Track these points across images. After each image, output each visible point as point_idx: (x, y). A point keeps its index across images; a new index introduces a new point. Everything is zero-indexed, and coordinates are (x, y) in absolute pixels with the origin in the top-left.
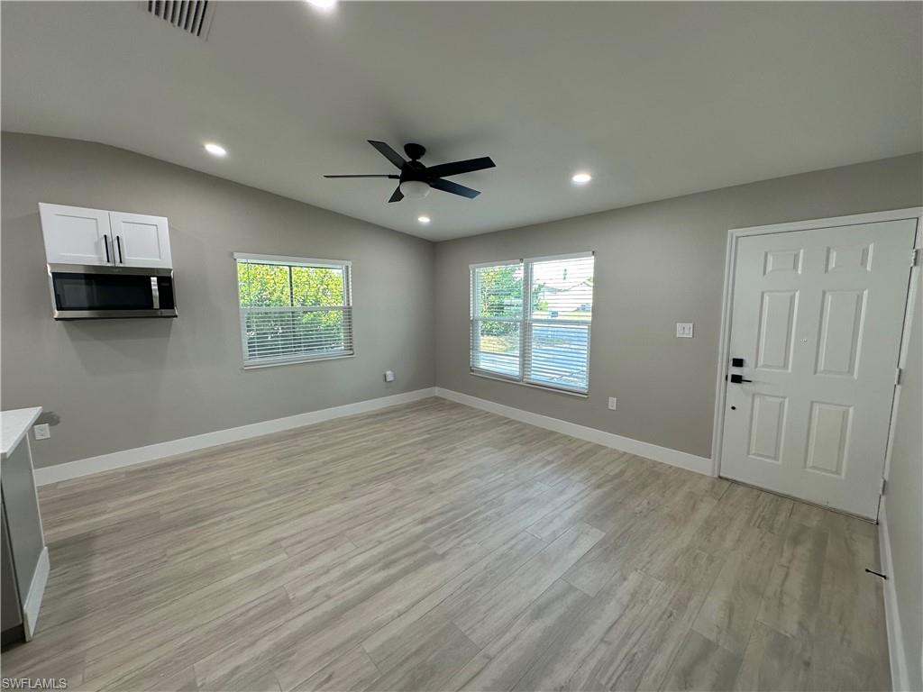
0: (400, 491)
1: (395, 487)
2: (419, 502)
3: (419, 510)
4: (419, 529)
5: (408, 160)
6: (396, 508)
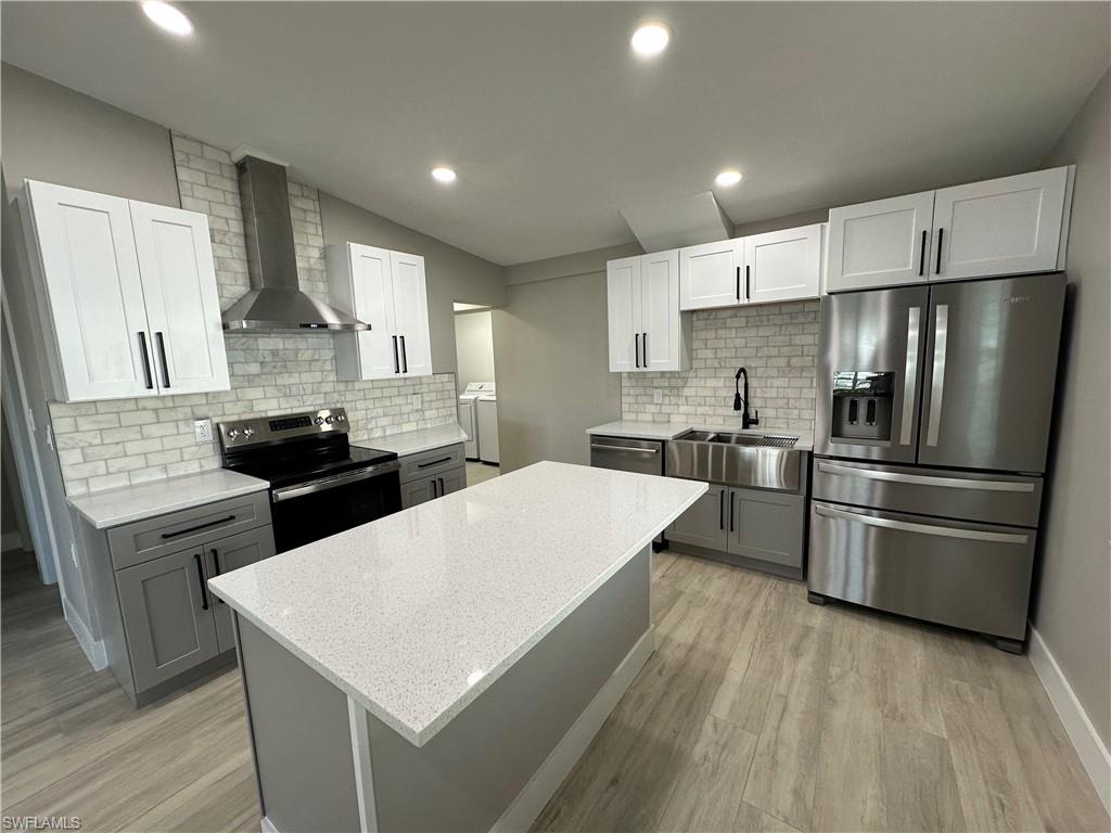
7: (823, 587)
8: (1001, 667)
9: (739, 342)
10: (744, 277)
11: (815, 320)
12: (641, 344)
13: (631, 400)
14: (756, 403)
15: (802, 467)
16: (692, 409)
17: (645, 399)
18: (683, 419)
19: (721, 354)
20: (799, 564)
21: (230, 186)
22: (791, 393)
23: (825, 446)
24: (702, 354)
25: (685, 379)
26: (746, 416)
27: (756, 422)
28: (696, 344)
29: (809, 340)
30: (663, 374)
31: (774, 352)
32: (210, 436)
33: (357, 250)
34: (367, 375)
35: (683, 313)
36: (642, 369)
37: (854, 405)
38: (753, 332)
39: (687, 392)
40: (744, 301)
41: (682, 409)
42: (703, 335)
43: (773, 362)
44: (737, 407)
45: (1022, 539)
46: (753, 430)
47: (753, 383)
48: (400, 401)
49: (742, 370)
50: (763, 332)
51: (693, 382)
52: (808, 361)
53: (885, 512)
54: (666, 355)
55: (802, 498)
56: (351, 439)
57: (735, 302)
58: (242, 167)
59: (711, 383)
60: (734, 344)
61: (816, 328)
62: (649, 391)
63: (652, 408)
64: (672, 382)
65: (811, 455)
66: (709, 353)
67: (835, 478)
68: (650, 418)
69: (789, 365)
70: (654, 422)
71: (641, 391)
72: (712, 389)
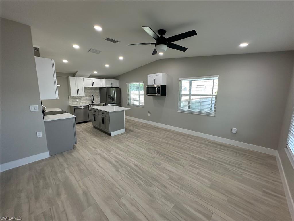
5: (160, 36)
9: (89, 92)
10: (93, 83)
12: (78, 91)
13: (71, 101)
16: (83, 102)
17: (74, 101)
18: (82, 103)
19: (87, 93)
25: (82, 97)
26: (92, 102)
35: (84, 87)
36: (78, 95)
38: (91, 90)
39: (82, 99)
40: (93, 86)
41: (82, 102)
42: (86, 90)
44: (92, 100)
46: (94, 103)
49: (92, 96)
54: (82, 93)
59: (86, 97)
62: (75, 99)
63: (76, 102)
64: (80, 98)
68: (75, 104)
69: (96, 95)
70: (76, 104)
71: (73, 99)
72: (87, 98)
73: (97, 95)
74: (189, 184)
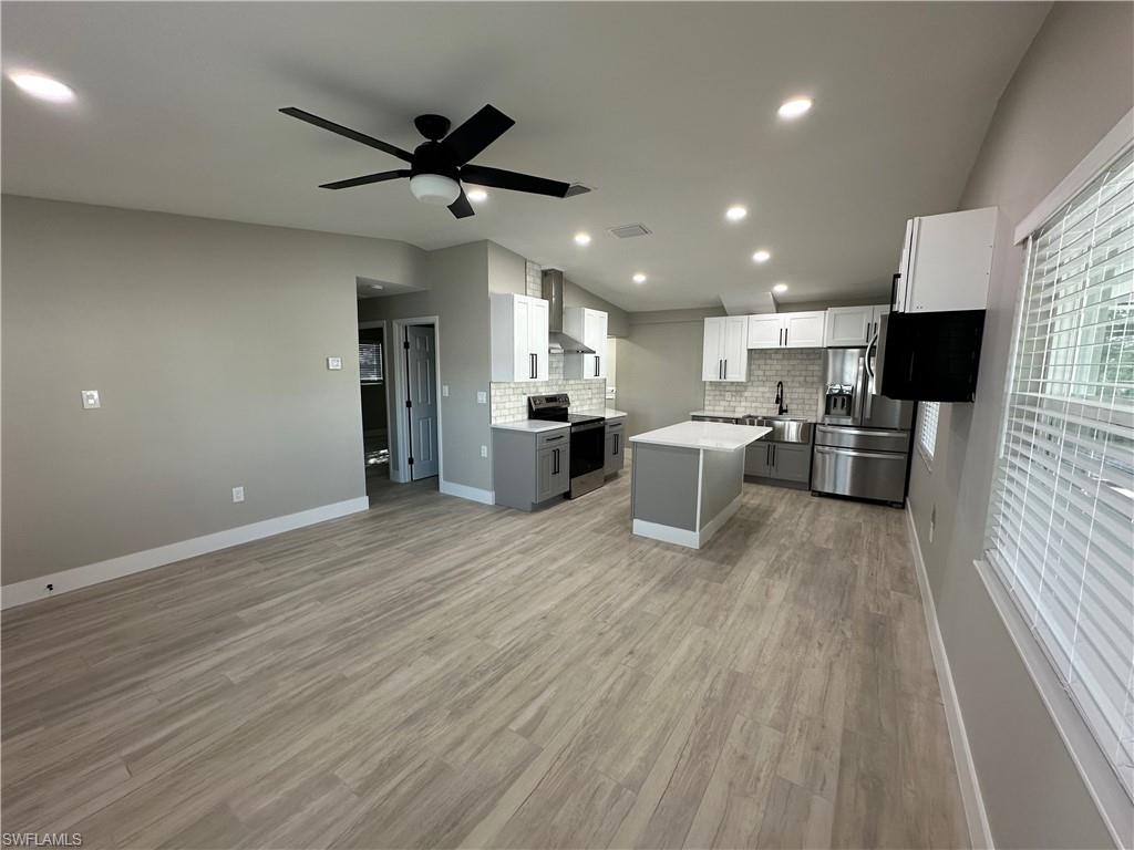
0: (478, 637)
1: (487, 641)
2: (448, 623)
3: (445, 614)
4: (442, 597)
6: (474, 613)
7: (823, 488)
8: (892, 513)
9: (779, 367)
10: (784, 334)
11: (820, 358)
12: (723, 366)
13: (710, 398)
14: (786, 401)
15: (809, 431)
16: (748, 404)
17: (720, 398)
18: (743, 409)
19: (767, 373)
20: (807, 481)
21: (539, 281)
22: (807, 396)
23: (823, 418)
24: (756, 373)
25: (746, 387)
26: (781, 407)
27: (786, 411)
28: (753, 367)
29: (817, 368)
30: (732, 383)
31: (798, 373)
32: (525, 403)
33: (588, 311)
34: (585, 377)
35: (749, 351)
36: (723, 380)
37: (836, 400)
38: (786, 362)
39: (746, 394)
40: (783, 346)
41: (743, 404)
42: (757, 362)
43: (796, 379)
44: (777, 402)
45: (902, 457)
47: (785, 390)
48: (583, 392)
49: (780, 383)
50: (792, 362)
51: (751, 389)
52: (815, 379)
53: (855, 449)
54: (737, 372)
55: (810, 447)
56: (569, 412)
57: (779, 347)
58: (545, 274)
59: (761, 389)
60: (776, 368)
61: (820, 362)
62: (723, 393)
63: (722, 403)
64: (738, 388)
65: (815, 424)
66: (761, 373)
67: (829, 435)
68: (722, 408)
69: (805, 381)
70: (725, 411)
71: (718, 393)
72: (763, 393)
73: (813, 383)
74: (288, 730)
